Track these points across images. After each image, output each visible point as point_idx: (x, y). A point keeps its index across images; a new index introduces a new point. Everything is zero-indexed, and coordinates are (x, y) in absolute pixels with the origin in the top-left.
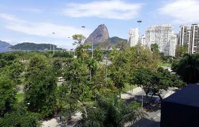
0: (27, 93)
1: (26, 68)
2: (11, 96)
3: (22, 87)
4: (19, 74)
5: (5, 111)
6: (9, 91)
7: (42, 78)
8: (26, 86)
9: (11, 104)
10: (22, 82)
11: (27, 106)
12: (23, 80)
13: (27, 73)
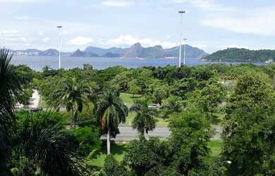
0: (227, 142)
1: (229, 96)
2: (201, 142)
3: (219, 129)
4: (216, 105)
5: (190, 167)
6: (198, 132)
7: (258, 119)
8: (227, 129)
9: (199, 157)
10: (219, 121)
11: (226, 165)
12: (221, 117)
13: (230, 104)
